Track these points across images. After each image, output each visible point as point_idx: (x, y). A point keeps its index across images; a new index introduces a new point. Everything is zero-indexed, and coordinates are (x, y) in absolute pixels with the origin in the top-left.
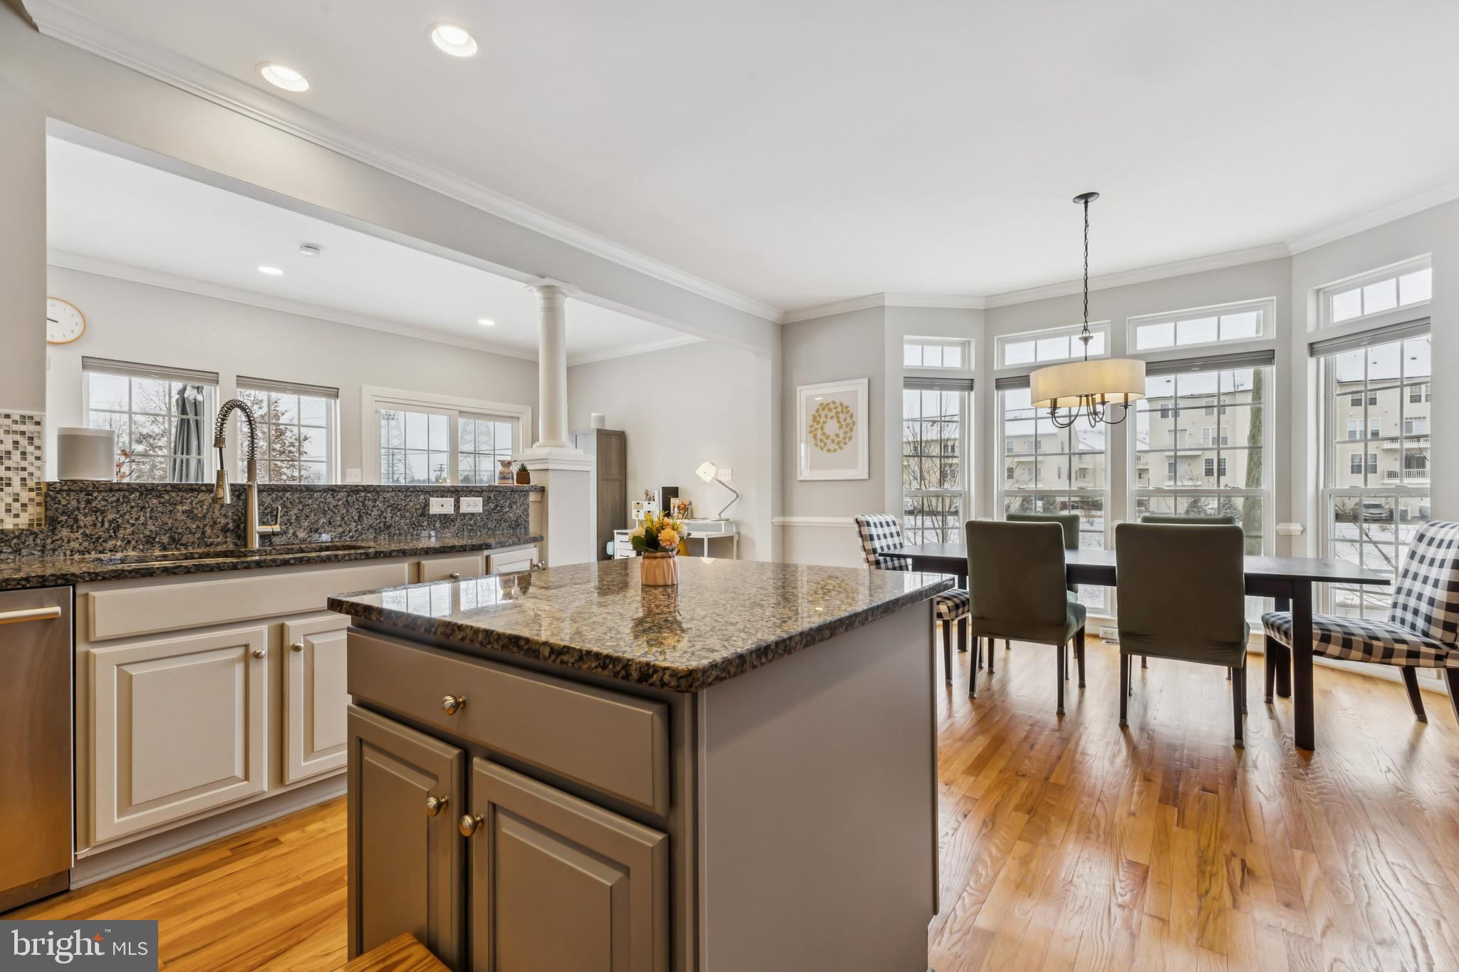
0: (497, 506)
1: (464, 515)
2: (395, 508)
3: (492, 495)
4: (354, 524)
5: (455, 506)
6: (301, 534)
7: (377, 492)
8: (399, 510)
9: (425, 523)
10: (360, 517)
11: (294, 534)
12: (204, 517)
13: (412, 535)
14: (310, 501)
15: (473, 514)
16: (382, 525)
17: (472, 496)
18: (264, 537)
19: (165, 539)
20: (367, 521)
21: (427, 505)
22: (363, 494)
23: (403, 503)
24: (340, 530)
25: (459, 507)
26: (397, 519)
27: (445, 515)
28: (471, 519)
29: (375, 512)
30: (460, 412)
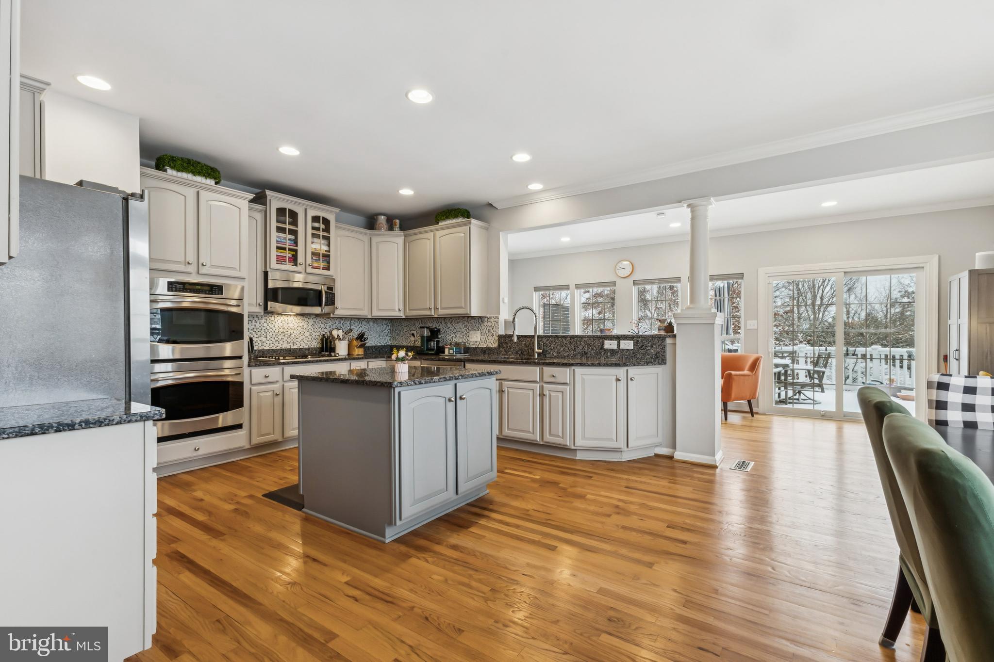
0: (643, 346)
1: (623, 350)
2: (589, 345)
3: (640, 340)
4: (573, 351)
5: (618, 345)
6: (555, 354)
7: (582, 338)
8: (591, 346)
9: (603, 353)
10: (575, 348)
11: (553, 354)
12: (529, 346)
13: (597, 358)
14: (557, 341)
15: (628, 350)
16: (583, 352)
17: (627, 340)
18: (539, 354)
19: (520, 352)
20: (578, 350)
21: (603, 344)
22: (576, 339)
23: (592, 343)
24: (568, 353)
25: (620, 346)
26: (590, 350)
27: (613, 349)
28: (627, 352)
29: (581, 347)
30: (845, 273)
